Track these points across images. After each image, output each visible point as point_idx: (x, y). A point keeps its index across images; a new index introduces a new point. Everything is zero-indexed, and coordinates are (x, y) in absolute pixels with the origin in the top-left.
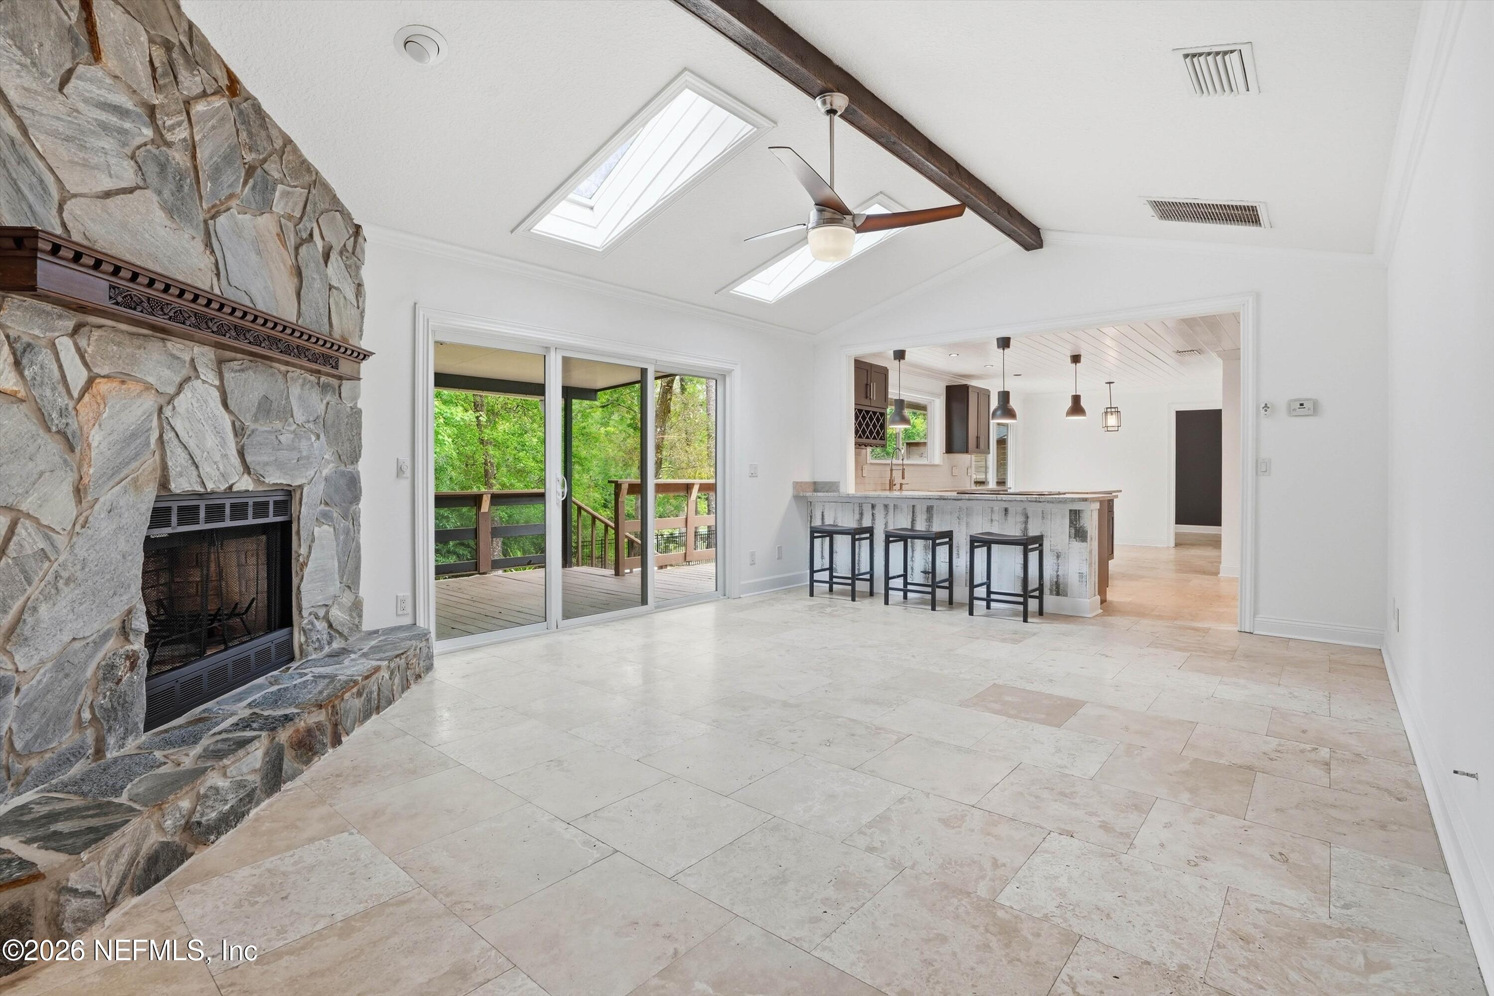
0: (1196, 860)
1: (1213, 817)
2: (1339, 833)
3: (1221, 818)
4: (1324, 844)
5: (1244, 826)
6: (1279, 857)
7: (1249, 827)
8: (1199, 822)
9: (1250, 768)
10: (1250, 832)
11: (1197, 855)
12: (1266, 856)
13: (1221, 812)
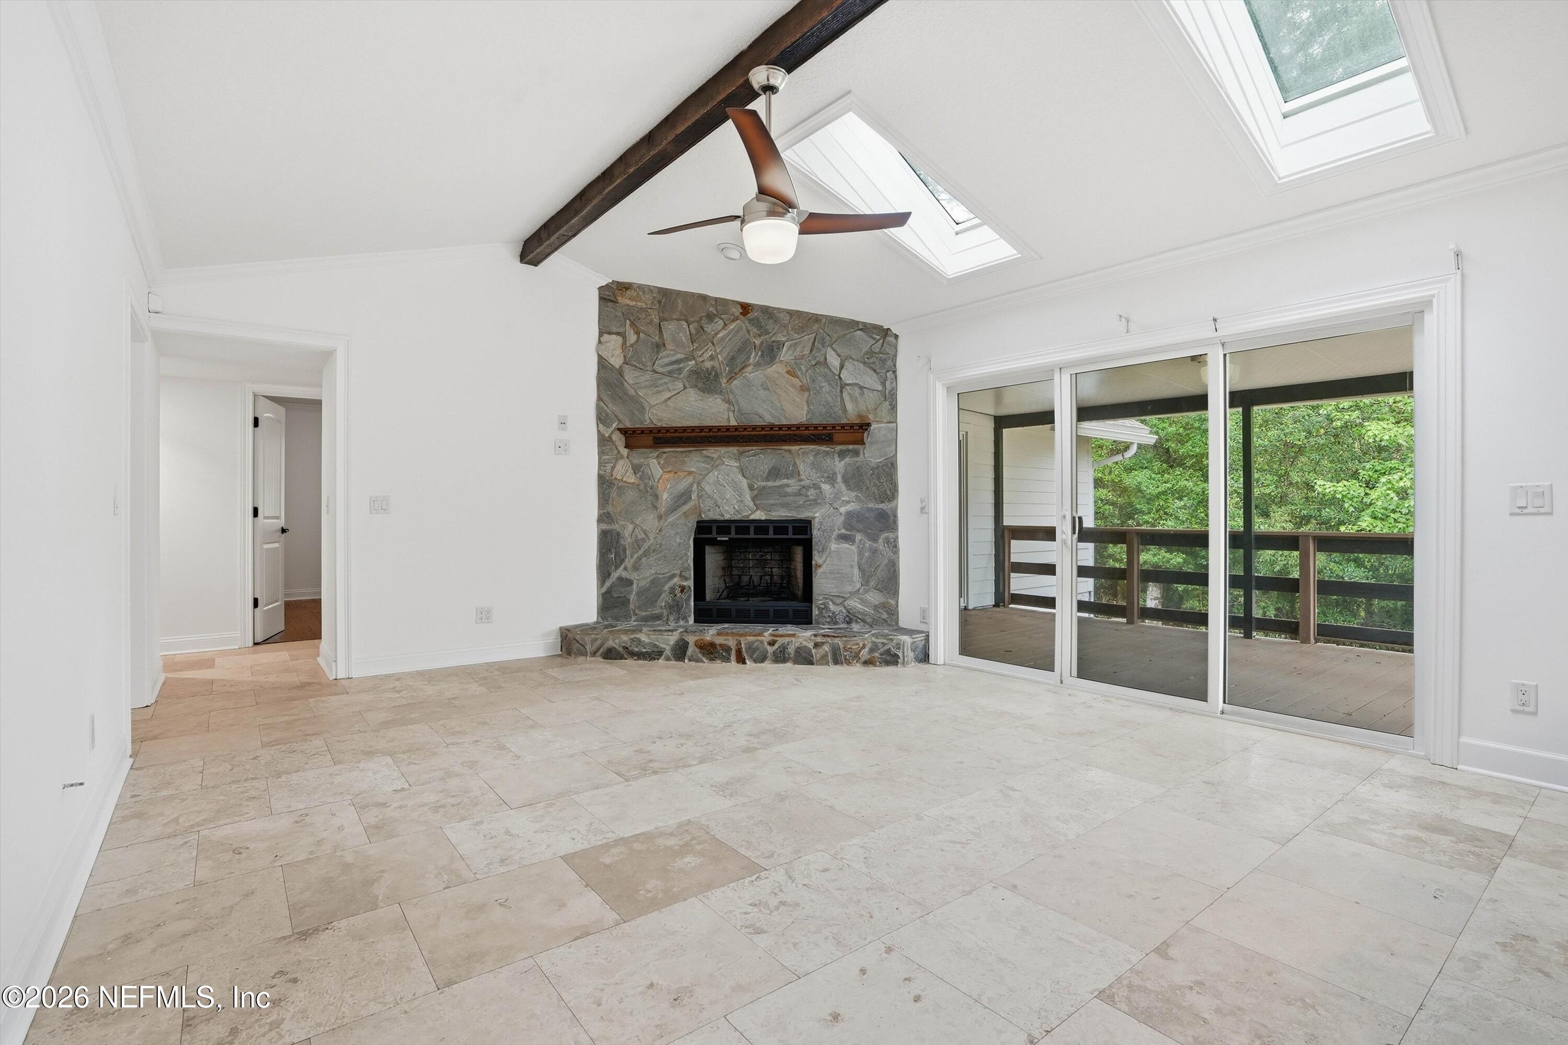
0: (304, 818)
1: (311, 853)
2: (184, 901)
3: (302, 857)
4: (200, 882)
5: (279, 860)
6: (241, 850)
7: (274, 861)
8: (320, 843)
9: (304, 936)
10: (272, 858)
11: (304, 821)
12: (252, 846)
13: (307, 861)
